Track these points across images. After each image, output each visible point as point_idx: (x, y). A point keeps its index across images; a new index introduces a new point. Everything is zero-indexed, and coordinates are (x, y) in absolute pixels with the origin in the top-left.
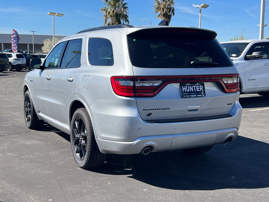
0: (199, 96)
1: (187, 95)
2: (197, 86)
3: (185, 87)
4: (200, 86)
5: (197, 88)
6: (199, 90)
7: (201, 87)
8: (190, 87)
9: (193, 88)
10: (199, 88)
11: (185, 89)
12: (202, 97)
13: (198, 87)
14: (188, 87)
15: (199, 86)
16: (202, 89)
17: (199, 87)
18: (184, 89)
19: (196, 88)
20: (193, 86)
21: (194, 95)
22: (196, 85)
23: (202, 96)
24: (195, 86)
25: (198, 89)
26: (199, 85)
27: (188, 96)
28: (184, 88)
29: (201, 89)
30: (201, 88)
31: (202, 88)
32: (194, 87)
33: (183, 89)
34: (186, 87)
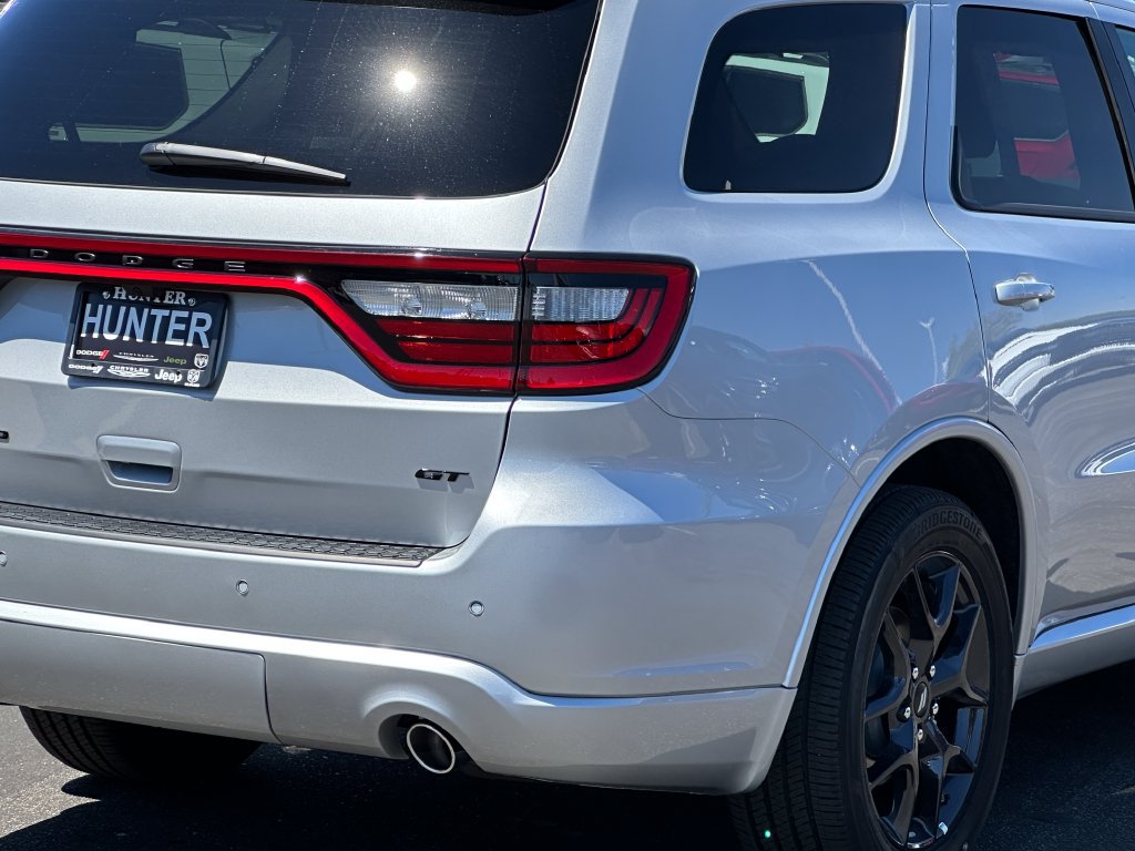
0: (163, 375)
1: (93, 361)
2: (176, 314)
3: (101, 307)
4: (196, 316)
5: (173, 326)
6: (180, 343)
7: (201, 323)
8: (133, 310)
9: (152, 319)
10: (182, 327)
11: (97, 320)
12: (180, 387)
13: (179, 320)
14: (123, 309)
15: (185, 314)
16: (204, 339)
17: (187, 321)
18: (92, 320)
19: (166, 320)
20: (154, 312)
21: (138, 365)
22: (172, 307)
23: (185, 380)
24: (166, 313)
25: (177, 335)
26: (191, 310)
27: (97, 370)
28: (93, 314)
29: (197, 335)
30: (194, 328)
31: (202, 331)
32: (159, 314)
33: (88, 319)
34: (110, 308)
